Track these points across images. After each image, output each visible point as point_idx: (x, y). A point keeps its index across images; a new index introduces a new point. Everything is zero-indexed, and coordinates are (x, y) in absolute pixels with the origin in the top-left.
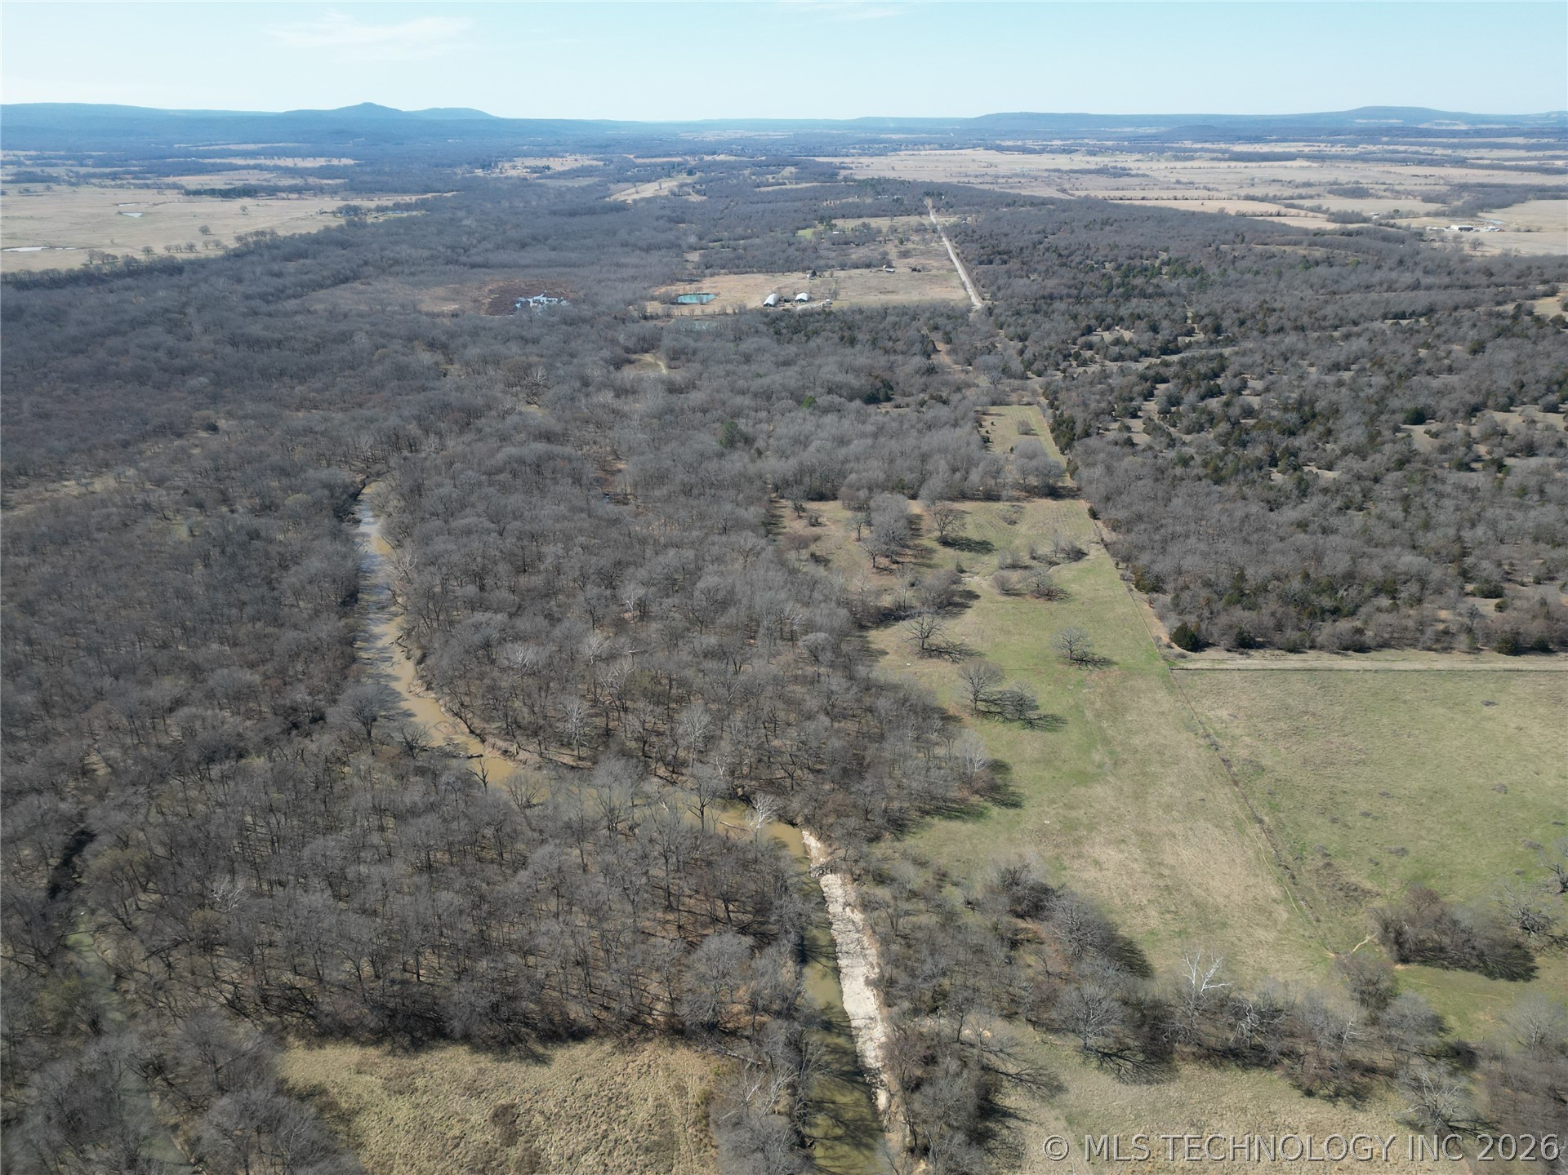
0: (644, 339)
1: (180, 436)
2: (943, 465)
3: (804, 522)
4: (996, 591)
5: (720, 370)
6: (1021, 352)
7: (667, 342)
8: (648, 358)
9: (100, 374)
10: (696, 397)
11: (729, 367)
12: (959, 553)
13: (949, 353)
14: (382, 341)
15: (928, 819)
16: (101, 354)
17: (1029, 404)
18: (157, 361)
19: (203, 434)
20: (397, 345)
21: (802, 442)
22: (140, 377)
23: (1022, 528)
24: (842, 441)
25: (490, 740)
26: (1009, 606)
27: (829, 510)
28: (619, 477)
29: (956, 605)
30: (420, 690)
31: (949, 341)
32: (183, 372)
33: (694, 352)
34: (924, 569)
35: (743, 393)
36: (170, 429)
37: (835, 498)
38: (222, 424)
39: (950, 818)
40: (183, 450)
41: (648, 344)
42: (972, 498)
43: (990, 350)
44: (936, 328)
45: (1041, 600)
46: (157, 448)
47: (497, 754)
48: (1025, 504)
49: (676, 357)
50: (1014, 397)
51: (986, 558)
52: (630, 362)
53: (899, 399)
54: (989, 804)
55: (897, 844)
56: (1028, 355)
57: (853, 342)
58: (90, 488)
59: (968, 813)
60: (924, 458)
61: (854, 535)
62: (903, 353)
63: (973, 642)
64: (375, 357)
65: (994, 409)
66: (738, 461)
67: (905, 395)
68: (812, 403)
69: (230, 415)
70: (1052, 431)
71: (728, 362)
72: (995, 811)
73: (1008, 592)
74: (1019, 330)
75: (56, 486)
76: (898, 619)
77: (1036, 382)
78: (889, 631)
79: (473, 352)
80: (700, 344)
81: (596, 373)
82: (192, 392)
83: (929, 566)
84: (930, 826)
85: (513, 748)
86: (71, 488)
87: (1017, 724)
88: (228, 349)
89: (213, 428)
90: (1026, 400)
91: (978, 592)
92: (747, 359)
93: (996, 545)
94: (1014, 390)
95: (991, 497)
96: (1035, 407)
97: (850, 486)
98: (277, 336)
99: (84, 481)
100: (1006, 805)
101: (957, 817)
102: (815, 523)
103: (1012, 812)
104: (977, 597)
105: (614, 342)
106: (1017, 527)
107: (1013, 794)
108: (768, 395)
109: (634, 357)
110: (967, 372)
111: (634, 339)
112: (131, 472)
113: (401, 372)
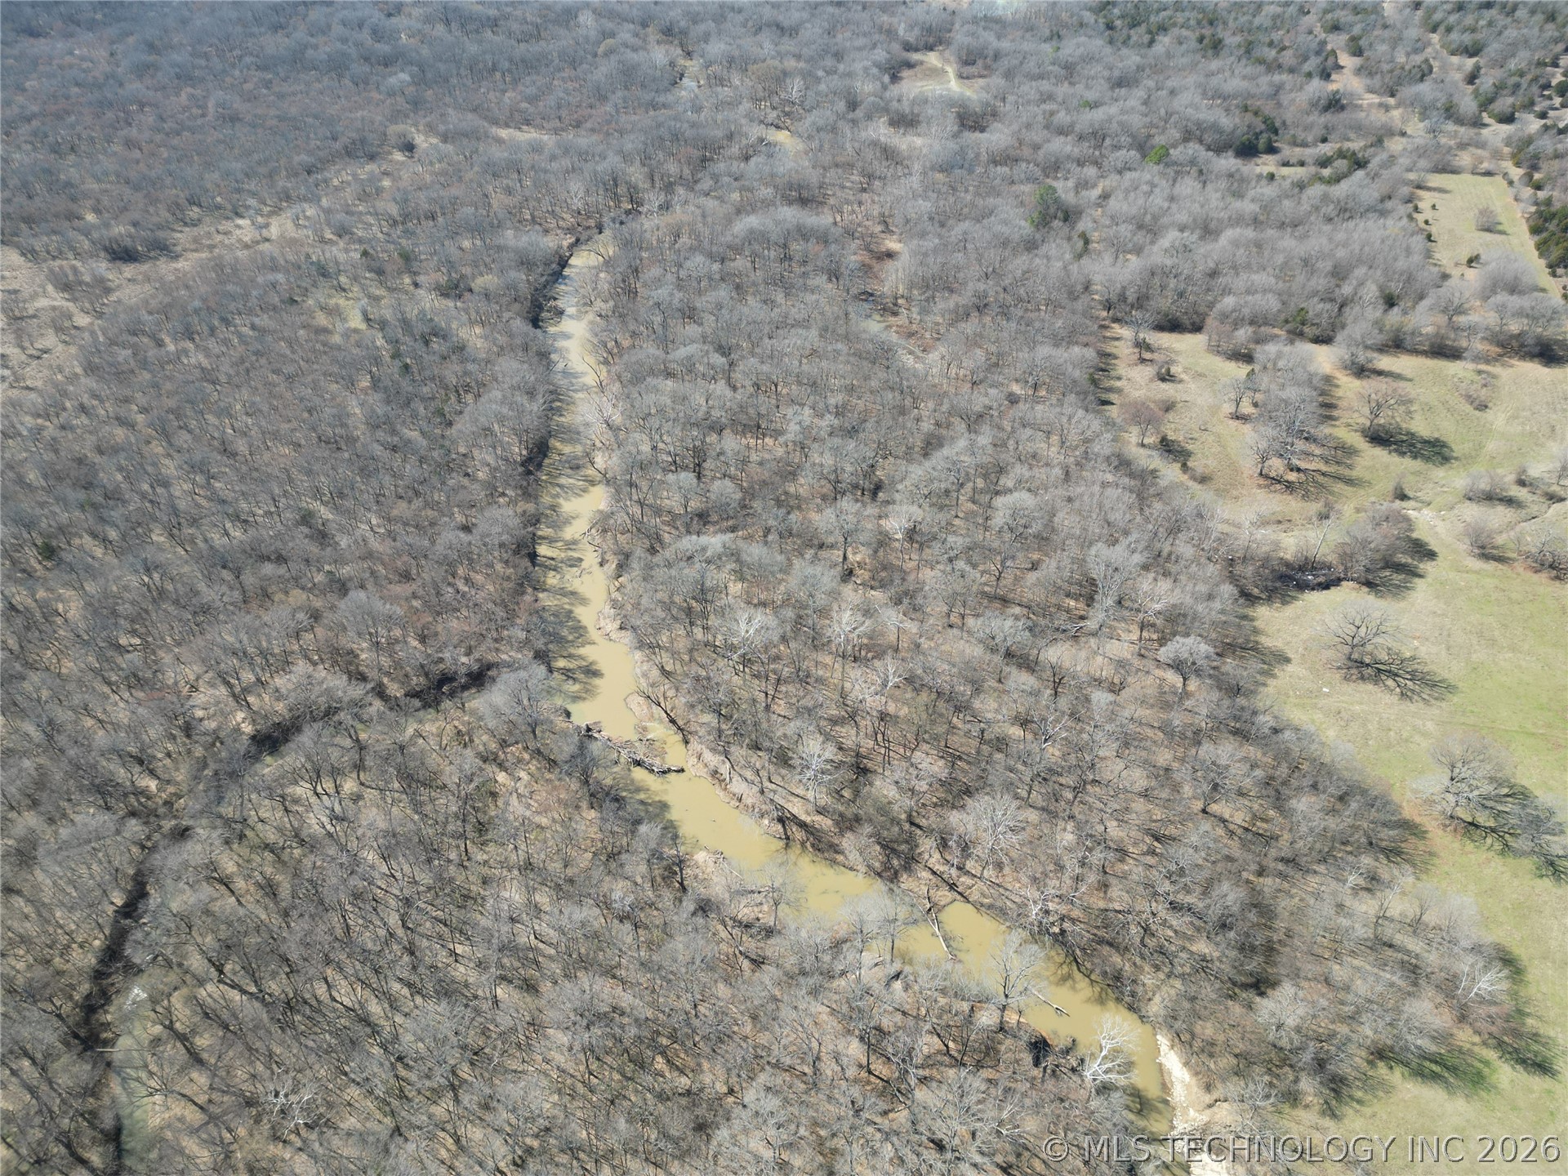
0: (930, 30)
1: (372, 157)
2: (1371, 291)
3: (1149, 371)
4: (1464, 546)
5: (1030, 89)
6: (1472, 78)
7: (961, 37)
8: (932, 59)
9: (297, 60)
10: (997, 137)
11: (1045, 86)
12: (1395, 459)
13: (1358, 71)
14: (609, 25)
15: (1382, 1069)
16: (300, 34)
17: (1488, 174)
18: (358, 44)
19: (399, 156)
20: (625, 34)
21: (1149, 227)
22: (337, 66)
23: (1497, 418)
24: (1208, 231)
25: (695, 745)
26: (1489, 582)
27: (1185, 347)
28: (890, 265)
29: (1399, 568)
30: (611, 626)
31: (1358, 52)
32: (387, 62)
33: (997, 56)
34: (1339, 487)
35: (1062, 131)
36: (363, 150)
37: (1197, 328)
38: (419, 140)
39: (1420, 1074)
40: (373, 179)
41: (934, 38)
42: (1415, 352)
43: (1424, 73)
44: (1336, 28)
45: (1543, 577)
46: (346, 175)
47: (703, 772)
48: (1496, 369)
49: (971, 61)
50: (1465, 159)
51: (1439, 473)
52: (910, 65)
53: (1288, 152)
54: (1491, 1055)
55: (1327, 1122)
56: (1487, 82)
57: (1217, 46)
58: (265, 232)
59: (1453, 1070)
60: (1339, 274)
61: (1229, 408)
62: (1292, 71)
63: (1430, 654)
64: (601, 50)
65: (1436, 180)
66: (1056, 257)
67: (1294, 143)
68: (1163, 158)
69: (431, 129)
70: (1535, 230)
71: (1041, 77)
72: (1506, 1074)
73: (1487, 552)
74: (1467, 38)
75: (226, 225)
76: (1303, 587)
77: (1496, 132)
78: (1290, 610)
79: (716, 48)
80: (1005, 45)
81: (866, 88)
82: (391, 94)
83: (1349, 482)
84: (1389, 1089)
85: (725, 769)
86: (244, 228)
87: (1528, 863)
88: (440, 29)
89: (409, 148)
90: (1485, 166)
91: (1434, 545)
92: (1070, 70)
93: (1458, 448)
94: (1463, 146)
95: (1443, 350)
96: (1498, 179)
97: (1224, 317)
98: (493, 12)
99: (260, 219)
100: (1523, 1062)
101: (1435, 1077)
102: (1166, 377)
103: (1537, 1082)
104: (1431, 555)
105: (890, 33)
106: (1489, 415)
107: (1535, 1037)
108: (1097, 136)
109: (916, 57)
110: (1387, 108)
111: (917, 31)
112: (311, 212)
113: (629, 75)
